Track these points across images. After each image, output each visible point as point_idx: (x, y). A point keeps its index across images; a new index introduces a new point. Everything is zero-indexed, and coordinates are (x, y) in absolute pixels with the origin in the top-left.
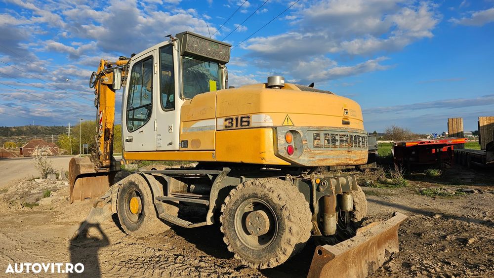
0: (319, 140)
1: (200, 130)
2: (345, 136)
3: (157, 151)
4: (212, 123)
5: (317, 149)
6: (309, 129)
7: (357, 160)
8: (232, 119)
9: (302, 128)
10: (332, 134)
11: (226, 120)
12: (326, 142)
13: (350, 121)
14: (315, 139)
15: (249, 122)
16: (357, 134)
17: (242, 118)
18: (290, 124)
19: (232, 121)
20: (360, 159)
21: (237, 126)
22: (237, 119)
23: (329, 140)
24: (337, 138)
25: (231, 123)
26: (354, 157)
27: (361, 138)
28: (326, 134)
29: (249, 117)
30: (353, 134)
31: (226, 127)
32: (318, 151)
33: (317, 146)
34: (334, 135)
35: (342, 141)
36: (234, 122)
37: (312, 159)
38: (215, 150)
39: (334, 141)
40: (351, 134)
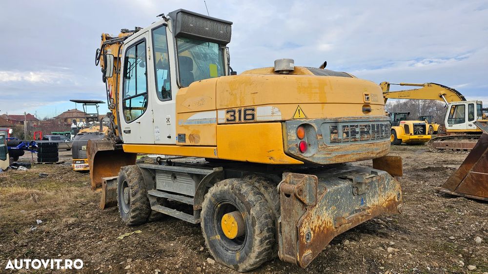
0: (336, 133)
1: (198, 122)
2: (366, 126)
3: (155, 144)
4: (212, 115)
5: (334, 145)
6: (325, 122)
7: (380, 153)
8: (234, 112)
9: (316, 121)
10: (351, 126)
11: (228, 112)
12: (345, 135)
13: (372, 107)
14: (332, 133)
15: (253, 115)
16: (380, 123)
17: (245, 111)
18: (302, 116)
19: (235, 114)
20: (383, 151)
21: (240, 119)
22: (240, 111)
23: (348, 132)
24: (358, 130)
25: (234, 116)
26: (376, 150)
27: (383, 127)
28: (344, 126)
29: (253, 110)
30: (375, 123)
31: (228, 120)
32: (335, 146)
33: (334, 141)
34: (353, 126)
35: (363, 133)
36: (237, 115)
37: (328, 156)
38: (216, 146)
39: (354, 133)
40: (373, 123)
